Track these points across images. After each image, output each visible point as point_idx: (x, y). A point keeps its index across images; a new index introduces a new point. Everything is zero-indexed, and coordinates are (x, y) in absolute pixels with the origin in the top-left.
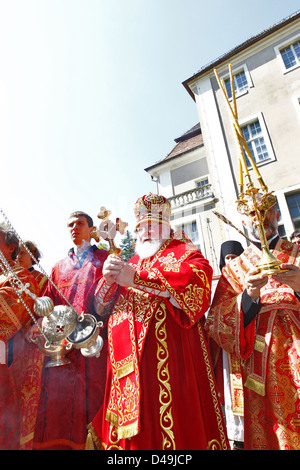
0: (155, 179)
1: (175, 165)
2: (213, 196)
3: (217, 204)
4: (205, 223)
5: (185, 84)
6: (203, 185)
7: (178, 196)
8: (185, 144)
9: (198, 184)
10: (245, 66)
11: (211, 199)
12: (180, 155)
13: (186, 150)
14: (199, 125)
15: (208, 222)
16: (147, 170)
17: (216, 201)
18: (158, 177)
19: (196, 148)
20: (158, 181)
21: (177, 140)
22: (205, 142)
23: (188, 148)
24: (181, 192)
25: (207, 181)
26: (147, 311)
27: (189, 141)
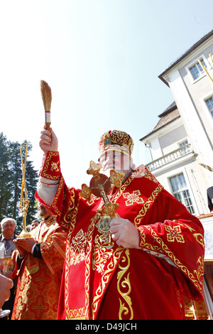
0: (148, 145)
1: (161, 134)
2: (193, 152)
3: (197, 158)
4: (189, 173)
5: (161, 77)
6: (184, 145)
7: (167, 156)
8: (166, 117)
9: (181, 145)
10: (203, 56)
11: (193, 155)
12: (163, 126)
13: (168, 121)
14: (174, 102)
15: (192, 172)
16: (141, 140)
17: (196, 155)
18: (150, 144)
19: (175, 119)
20: (150, 147)
21: (160, 116)
22: (181, 114)
23: (169, 120)
24: (168, 153)
25: (187, 142)
26: (108, 261)
27: (169, 115)
